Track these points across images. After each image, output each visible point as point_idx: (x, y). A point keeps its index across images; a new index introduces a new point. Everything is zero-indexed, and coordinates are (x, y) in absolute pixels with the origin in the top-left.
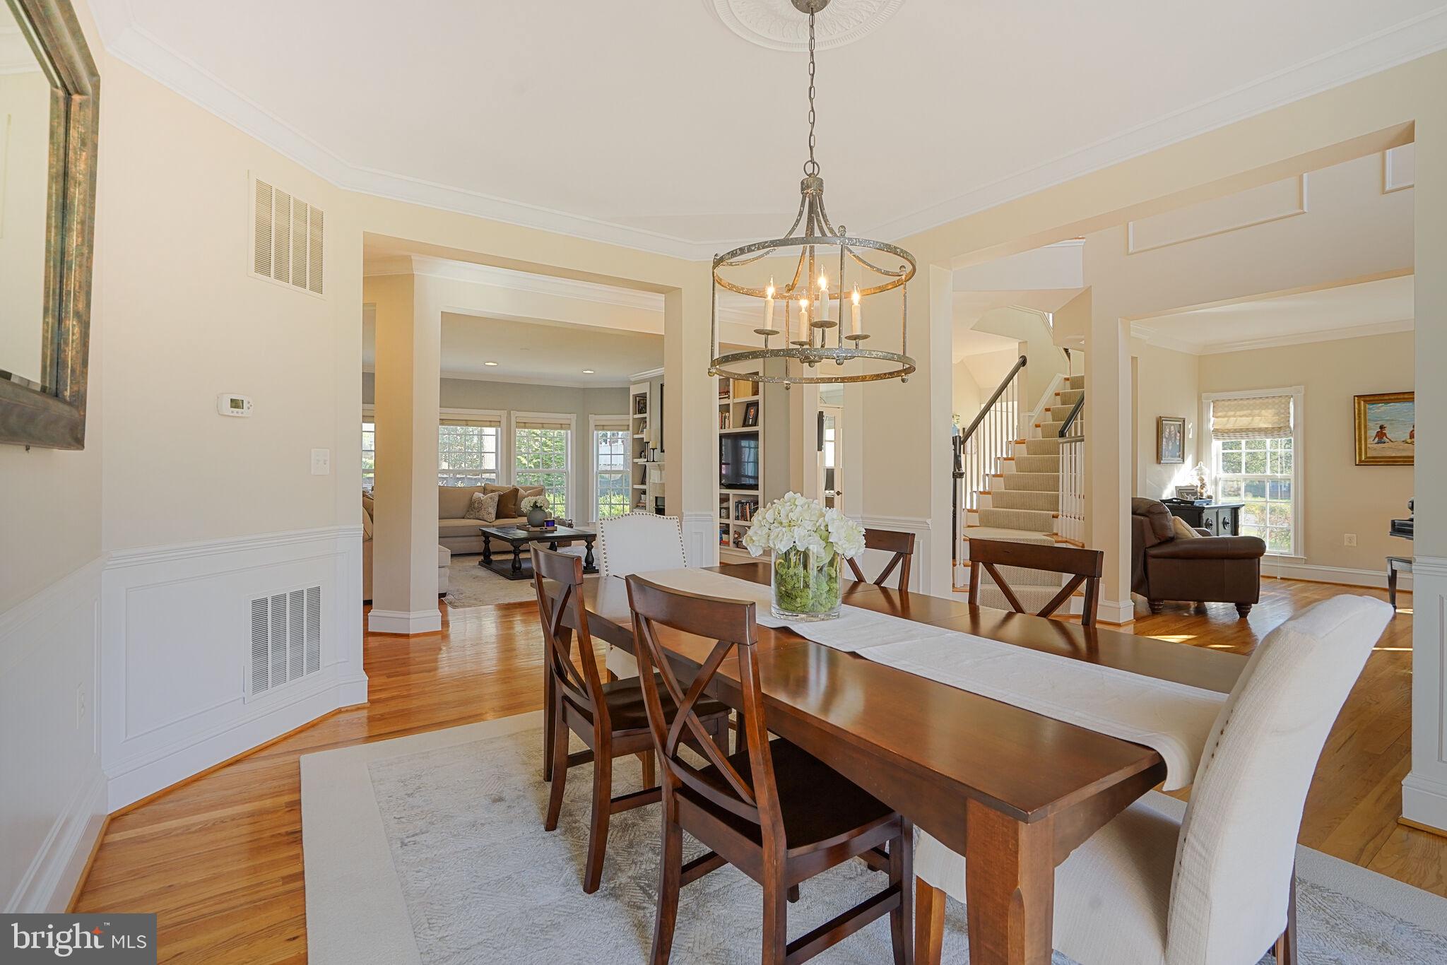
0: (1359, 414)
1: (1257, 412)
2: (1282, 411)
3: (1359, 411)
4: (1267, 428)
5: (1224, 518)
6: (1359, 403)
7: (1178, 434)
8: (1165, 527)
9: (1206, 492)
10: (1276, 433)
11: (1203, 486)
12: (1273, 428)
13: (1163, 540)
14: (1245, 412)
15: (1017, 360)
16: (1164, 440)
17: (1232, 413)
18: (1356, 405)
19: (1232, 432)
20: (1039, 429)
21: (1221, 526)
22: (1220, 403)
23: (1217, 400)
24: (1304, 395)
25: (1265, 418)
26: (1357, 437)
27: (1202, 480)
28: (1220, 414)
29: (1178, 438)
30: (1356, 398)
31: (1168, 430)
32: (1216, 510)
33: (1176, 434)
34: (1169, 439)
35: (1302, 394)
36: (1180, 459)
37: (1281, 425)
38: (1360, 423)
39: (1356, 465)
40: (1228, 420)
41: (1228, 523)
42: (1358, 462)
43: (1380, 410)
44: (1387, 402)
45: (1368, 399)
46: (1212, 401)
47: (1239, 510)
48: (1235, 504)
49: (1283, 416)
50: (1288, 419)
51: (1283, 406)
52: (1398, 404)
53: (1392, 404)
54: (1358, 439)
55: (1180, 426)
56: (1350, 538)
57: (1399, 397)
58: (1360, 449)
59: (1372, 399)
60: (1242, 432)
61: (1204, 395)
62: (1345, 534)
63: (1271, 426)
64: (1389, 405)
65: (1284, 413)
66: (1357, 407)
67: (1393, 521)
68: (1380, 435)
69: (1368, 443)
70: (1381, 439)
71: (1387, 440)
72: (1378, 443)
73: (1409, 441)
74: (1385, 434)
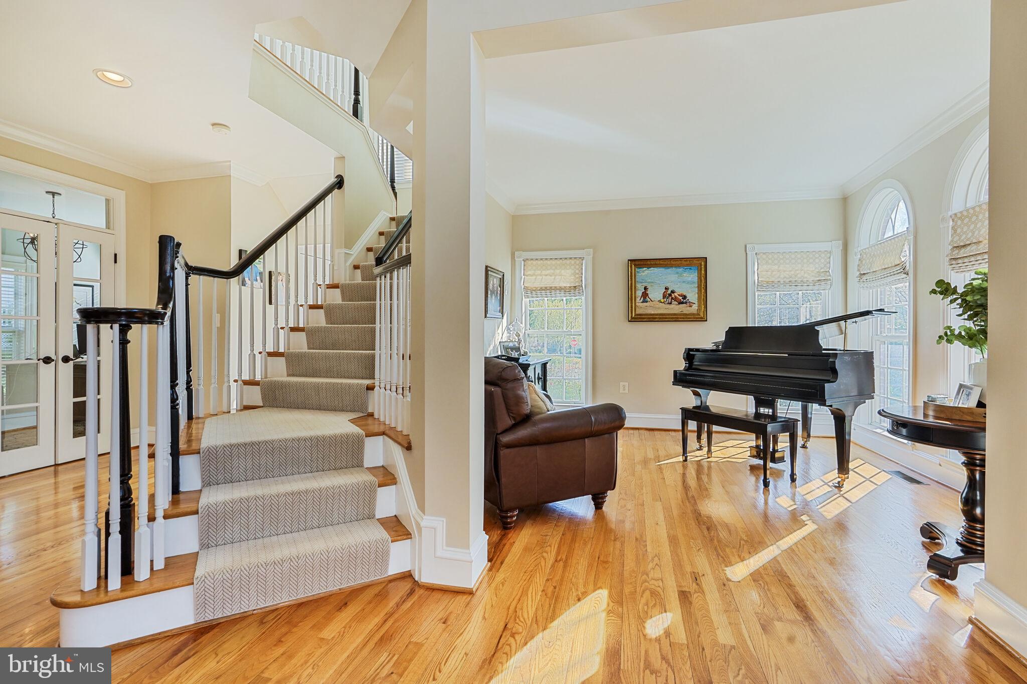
0: (631, 276)
1: (558, 271)
2: (577, 271)
3: (631, 273)
4: (565, 287)
5: (539, 371)
6: (631, 267)
7: (499, 289)
8: (519, 400)
9: (522, 345)
10: (572, 291)
11: (519, 342)
12: (570, 287)
13: (518, 419)
14: (548, 272)
15: (332, 180)
16: (490, 292)
17: (539, 272)
18: (629, 268)
19: (539, 290)
20: (358, 272)
21: (537, 381)
22: (530, 262)
23: (527, 259)
24: (593, 257)
25: (565, 277)
26: (630, 297)
28: (529, 273)
29: (499, 292)
30: (629, 262)
31: (492, 283)
32: (534, 366)
33: (497, 289)
34: (493, 292)
35: (591, 256)
36: (500, 314)
37: (576, 285)
38: (631, 284)
39: (629, 321)
40: (536, 279)
41: (541, 377)
42: (630, 318)
43: (644, 273)
44: (649, 266)
45: (637, 263)
46: (522, 259)
47: (547, 365)
48: (544, 360)
49: (577, 276)
50: (581, 279)
51: (577, 267)
52: (655, 269)
53: (652, 269)
54: (631, 299)
55: (500, 278)
56: (624, 386)
57: (658, 262)
58: (632, 307)
59: (639, 263)
60: (547, 290)
61: (516, 253)
62: (621, 383)
63: (568, 285)
64: (650, 269)
65: (578, 274)
66: (630, 270)
67: (675, 372)
68: (645, 295)
69: (637, 302)
70: (645, 298)
71: (649, 299)
72: (643, 302)
73: (662, 301)
74: (648, 294)
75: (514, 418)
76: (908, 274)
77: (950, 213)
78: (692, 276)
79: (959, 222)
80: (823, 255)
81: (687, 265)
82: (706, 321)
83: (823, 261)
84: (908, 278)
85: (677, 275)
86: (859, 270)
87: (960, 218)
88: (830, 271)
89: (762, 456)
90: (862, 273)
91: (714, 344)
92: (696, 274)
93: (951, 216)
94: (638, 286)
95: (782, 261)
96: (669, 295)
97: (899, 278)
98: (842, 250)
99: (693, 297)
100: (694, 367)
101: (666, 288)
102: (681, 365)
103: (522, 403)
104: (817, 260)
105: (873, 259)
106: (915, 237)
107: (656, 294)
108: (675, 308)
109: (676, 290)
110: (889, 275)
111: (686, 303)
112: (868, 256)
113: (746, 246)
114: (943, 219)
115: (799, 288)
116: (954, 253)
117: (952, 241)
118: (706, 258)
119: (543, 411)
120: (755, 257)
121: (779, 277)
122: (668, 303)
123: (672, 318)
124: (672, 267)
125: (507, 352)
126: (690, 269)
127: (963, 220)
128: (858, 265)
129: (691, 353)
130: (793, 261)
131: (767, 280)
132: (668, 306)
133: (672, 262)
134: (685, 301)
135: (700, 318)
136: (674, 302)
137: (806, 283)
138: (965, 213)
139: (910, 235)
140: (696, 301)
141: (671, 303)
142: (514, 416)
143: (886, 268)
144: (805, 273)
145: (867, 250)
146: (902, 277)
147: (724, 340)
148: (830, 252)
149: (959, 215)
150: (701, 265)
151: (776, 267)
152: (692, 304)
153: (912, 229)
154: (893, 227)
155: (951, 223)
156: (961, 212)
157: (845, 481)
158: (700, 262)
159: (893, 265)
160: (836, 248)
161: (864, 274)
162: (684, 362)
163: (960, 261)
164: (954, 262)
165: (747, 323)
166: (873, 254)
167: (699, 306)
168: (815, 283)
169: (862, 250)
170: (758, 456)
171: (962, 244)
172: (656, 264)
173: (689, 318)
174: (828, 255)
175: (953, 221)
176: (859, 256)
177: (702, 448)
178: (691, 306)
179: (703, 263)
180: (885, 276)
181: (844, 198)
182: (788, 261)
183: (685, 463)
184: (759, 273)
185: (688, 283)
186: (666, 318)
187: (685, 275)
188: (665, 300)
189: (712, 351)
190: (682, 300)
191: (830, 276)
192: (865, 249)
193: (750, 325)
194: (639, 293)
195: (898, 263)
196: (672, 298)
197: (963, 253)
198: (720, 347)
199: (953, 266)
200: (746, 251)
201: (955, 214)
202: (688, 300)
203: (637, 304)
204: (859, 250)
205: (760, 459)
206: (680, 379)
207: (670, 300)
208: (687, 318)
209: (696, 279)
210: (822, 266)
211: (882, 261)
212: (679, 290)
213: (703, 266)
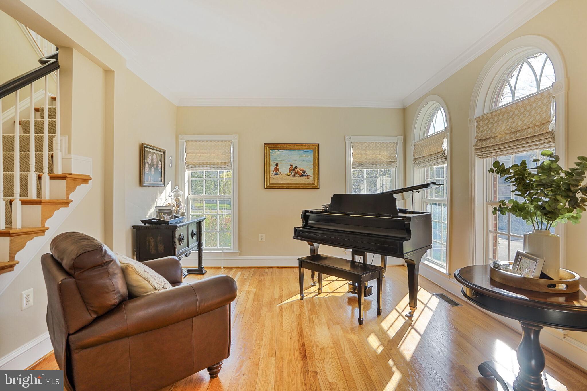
0: (266, 156)
1: (212, 151)
2: (227, 151)
3: (266, 154)
4: (218, 163)
5: (193, 231)
6: (266, 149)
7: (160, 163)
9: (181, 210)
10: (223, 166)
11: (178, 205)
12: (221, 163)
14: (205, 151)
16: (147, 165)
17: (198, 151)
18: (265, 150)
19: (198, 165)
21: (190, 237)
22: (190, 143)
23: (189, 141)
24: (239, 141)
25: (218, 155)
26: (265, 171)
27: (177, 200)
28: (190, 151)
29: (160, 166)
30: (265, 145)
32: (187, 226)
34: (151, 166)
36: (162, 183)
37: (226, 161)
38: (266, 161)
39: (265, 189)
40: (195, 156)
41: (195, 234)
42: (265, 187)
43: (276, 154)
44: (279, 149)
45: (271, 146)
46: (185, 141)
47: (202, 223)
48: (199, 219)
49: (227, 154)
50: (230, 157)
51: (227, 148)
52: (284, 151)
53: (281, 150)
54: (266, 172)
55: (162, 155)
56: (262, 237)
57: (285, 146)
58: (267, 179)
59: (272, 146)
60: (204, 165)
61: (179, 135)
62: (260, 234)
63: (220, 161)
64: (280, 151)
65: (227, 153)
66: (265, 151)
67: (295, 229)
68: (276, 169)
69: (271, 174)
70: (276, 172)
71: (279, 173)
72: (275, 175)
73: (289, 174)
74: (278, 169)
75: (95, 312)
76: (446, 159)
77: (475, 117)
78: (309, 157)
79: (481, 123)
80: (392, 145)
81: (306, 149)
82: (319, 188)
83: (392, 149)
84: (446, 161)
85: (299, 156)
86: (414, 156)
87: (482, 120)
88: (397, 156)
89: (356, 291)
90: (416, 157)
91: (323, 207)
92: (312, 155)
93: (476, 119)
94: (272, 163)
95: (368, 148)
96: (293, 170)
97: (440, 161)
98: (403, 142)
99: (309, 171)
100: (308, 225)
101: (291, 165)
102: (299, 223)
103: (107, 293)
104: (389, 148)
105: (423, 148)
106: (451, 134)
107: (284, 169)
108: (298, 180)
109: (298, 166)
110: (434, 159)
111: (305, 176)
112: (419, 147)
113: (345, 136)
114: (470, 121)
115: (378, 166)
116: (479, 144)
117: (477, 136)
118: (319, 144)
119: (149, 290)
120: (351, 144)
121: (366, 159)
122: (293, 176)
123: (295, 187)
124: (295, 150)
125: (160, 216)
126: (308, 151)
127: (484, 122)
128: (414, 152)
129: (307, 214)
130: (375, 148)
131: (359, 160)
132: (293, 178)
133: (295, 146)
134: (304, 174)
135: (315, 187)
136: (297, 175)
137: (383, 163)
138: (485, 117)
139: (448, 132)
140: (311, 174)
141: (294, 176)
142: (94, 309)
143: (431, 155)
144: (381, 156)
145: (419, 142)
146: (443, 160)
147: (330, 203)
148: (396, 144)
149: (481, 118)
150: (315, 149)
151: (364, 152)
152: (309, 177)
153: (449, 128)
154: (434, 128)
155: (476, 123)
156: (483, 116)
157: (414, 311)
158: (315, 146)
159: (437, 152)
160: (399, 140)
161: (417, 158)
162: (302, 221)
163: (483, 150)
164: (478, 151)
165: (346, 192)
166: (422, 145)
167: (314, 178)
168: (388, 163)
169: (416, 142)
170: (353, 292)
171: (484, 138)
172: (284, 147)
173: (307, 187)
174: (395, 145)
175: (477, 122)
176: (414, 146)
177: (315, 284)
178: (308, 178)
179: (316, 148)
180: (431, 159)
181: (403, 109)
182: (371, 148)
183: (302, 301)
184: (353, 155)
185: (307, 161)
186: (291, 187)
187: (304, 156)
188: (291, 173)
189: (321, 212)
190: (302, 174)
191: (397, 159)
192: (418, 142)
193: (348, 193)
194: (272, 168)
195: (440, 151)
196: (296, 172)
197: (484, 144)
198: (328, 208)
199: (478, 153)
200: (345, 141)
201: (479, 118)
202: (306, 174)
203: (271, 176)
204: (414, 142)
205: (356, 293)
206: (298, 234)
207: (294, 174)
208: (306, 187)
209: (312, 159)
210: (392, 152)
211: (429, 150)
212: (301, 166)
213: (316, 150)
